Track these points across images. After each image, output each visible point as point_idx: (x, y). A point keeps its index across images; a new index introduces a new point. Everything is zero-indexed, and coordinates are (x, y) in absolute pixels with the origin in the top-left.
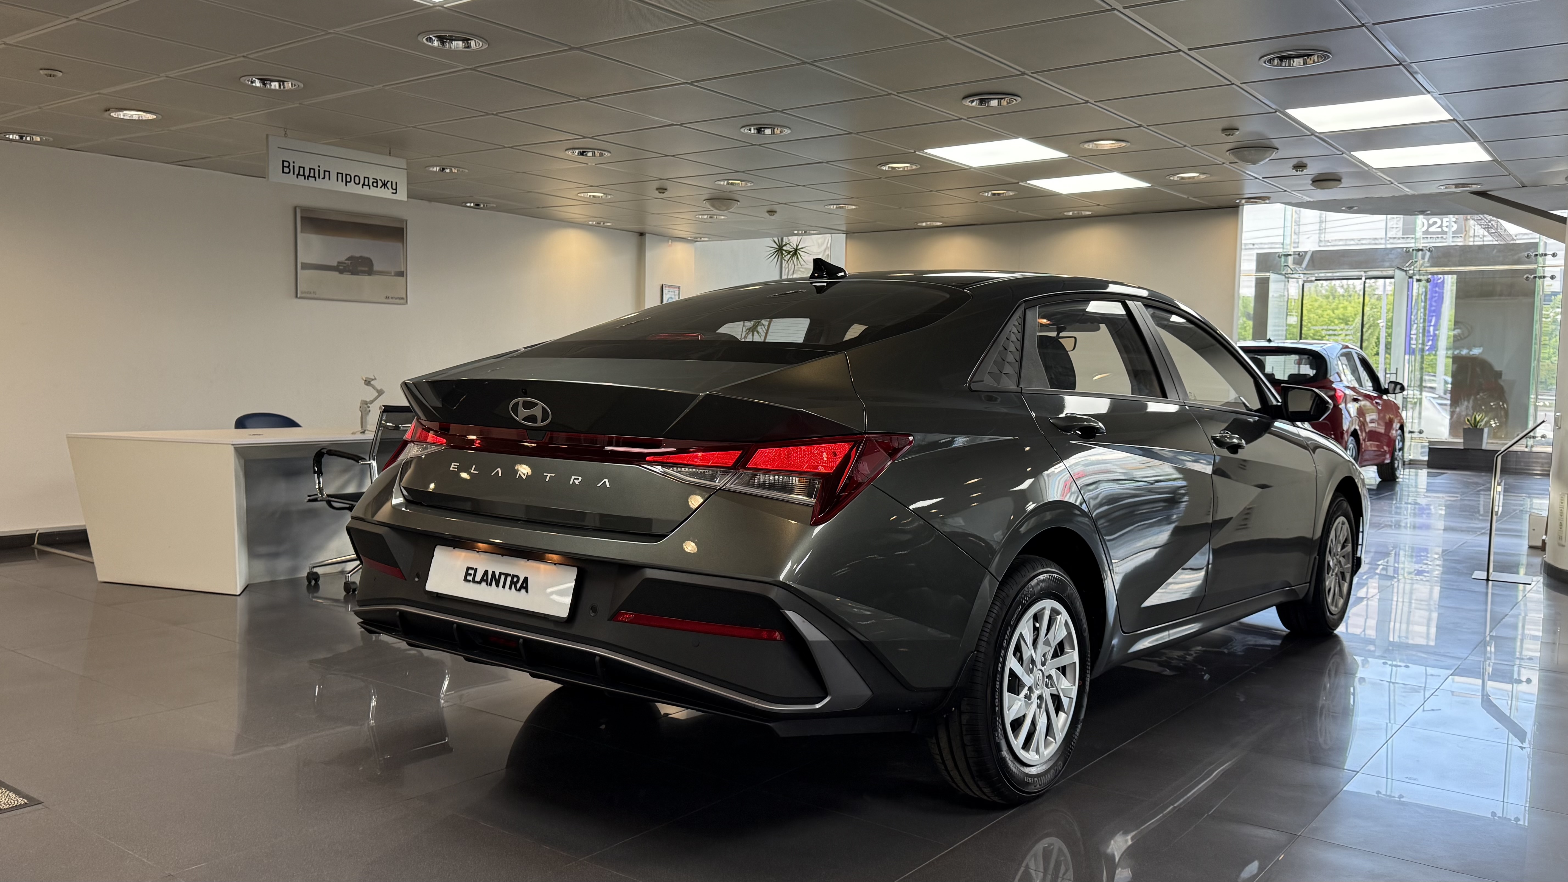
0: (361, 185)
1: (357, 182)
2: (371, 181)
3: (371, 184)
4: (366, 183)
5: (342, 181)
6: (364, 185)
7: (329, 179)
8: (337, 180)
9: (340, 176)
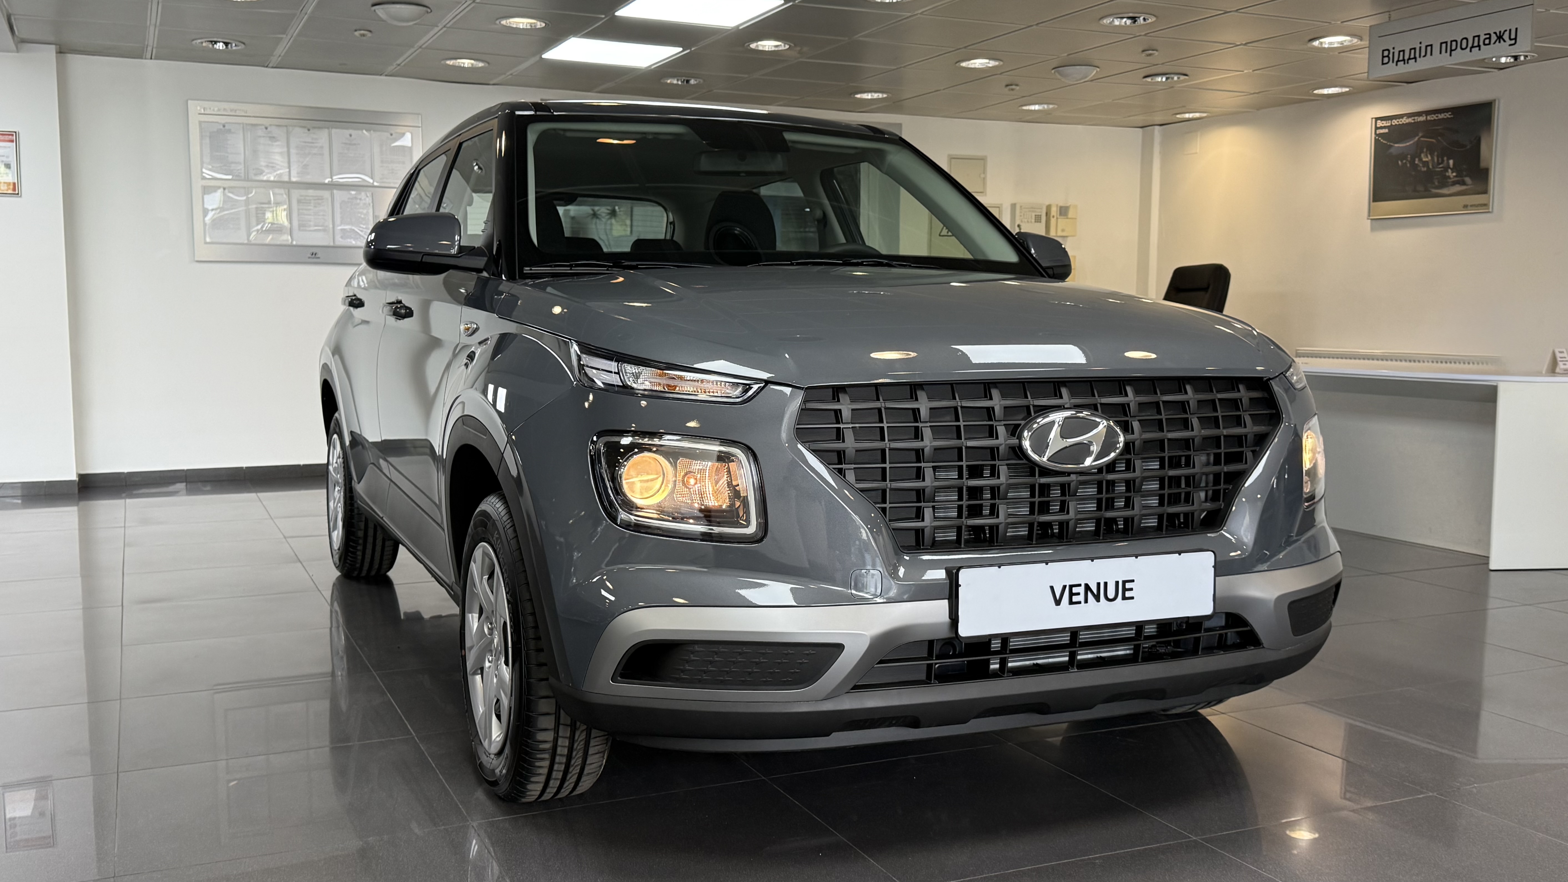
0: (1468, 49)
1: (1464, 46)
2: (1482, 38)
3: (1481, 43)
4: (1476, 44)
5: (1446, 52)
6: (1473, 47)
7: (1431, 54)
8: (1441, 53)
9: (1444, 45)
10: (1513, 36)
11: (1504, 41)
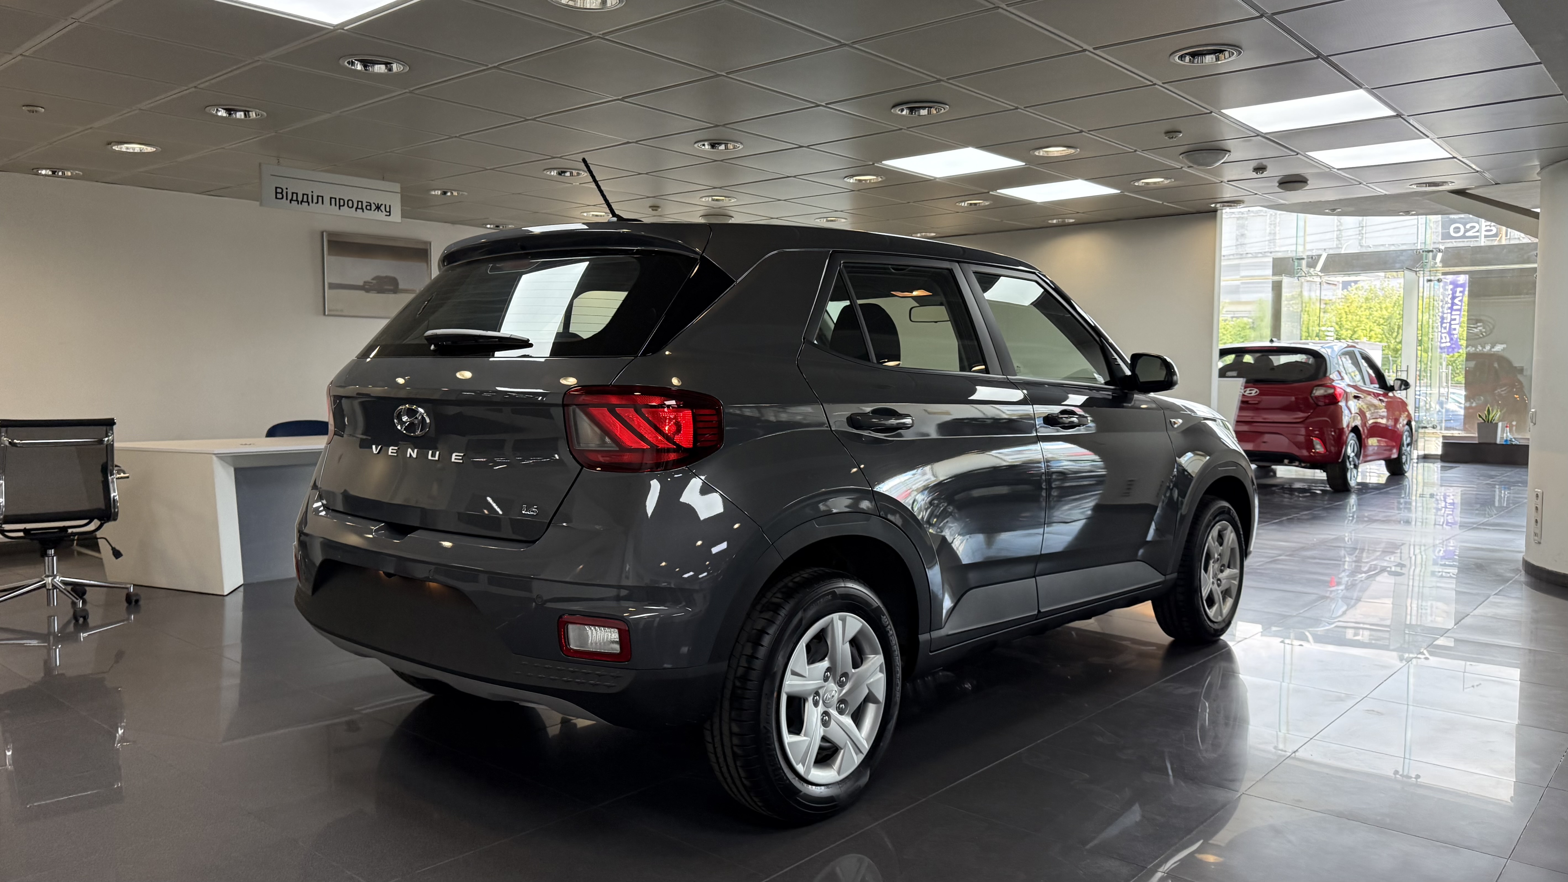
0: (354, 208)
1: (350, 205)
2: (365, 204)
3: (364, 207)
4: (360, 206)
5: (336, 205)
6: (357, 208)
7: (323, 203)
8: (331, 204)
9: (333, 200)
10: (388, 210)
11: (382, 211)
